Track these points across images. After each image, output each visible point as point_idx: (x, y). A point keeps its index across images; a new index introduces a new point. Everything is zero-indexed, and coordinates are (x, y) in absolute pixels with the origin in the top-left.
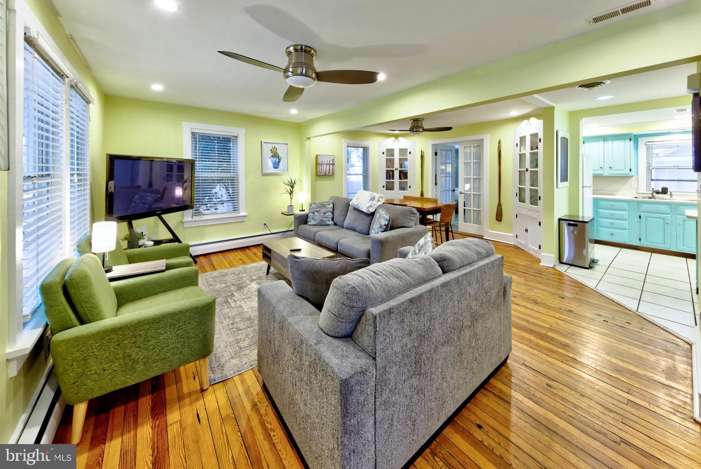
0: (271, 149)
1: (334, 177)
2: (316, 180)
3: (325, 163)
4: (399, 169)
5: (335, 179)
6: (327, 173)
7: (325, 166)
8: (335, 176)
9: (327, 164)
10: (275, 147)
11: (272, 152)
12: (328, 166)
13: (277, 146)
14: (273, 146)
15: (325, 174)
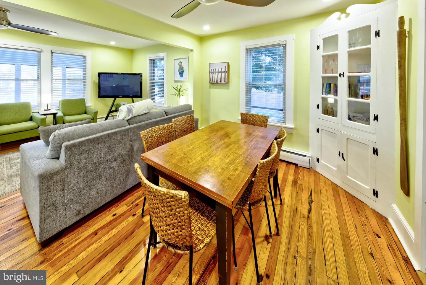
1: (229, 86)
4: (347, 74)
5: (230, 88)
6: (219, 81)
7: (217, 74)
9: (218, 72)
10: (181, 62)
12: (220, 74)
15: (217, 82)
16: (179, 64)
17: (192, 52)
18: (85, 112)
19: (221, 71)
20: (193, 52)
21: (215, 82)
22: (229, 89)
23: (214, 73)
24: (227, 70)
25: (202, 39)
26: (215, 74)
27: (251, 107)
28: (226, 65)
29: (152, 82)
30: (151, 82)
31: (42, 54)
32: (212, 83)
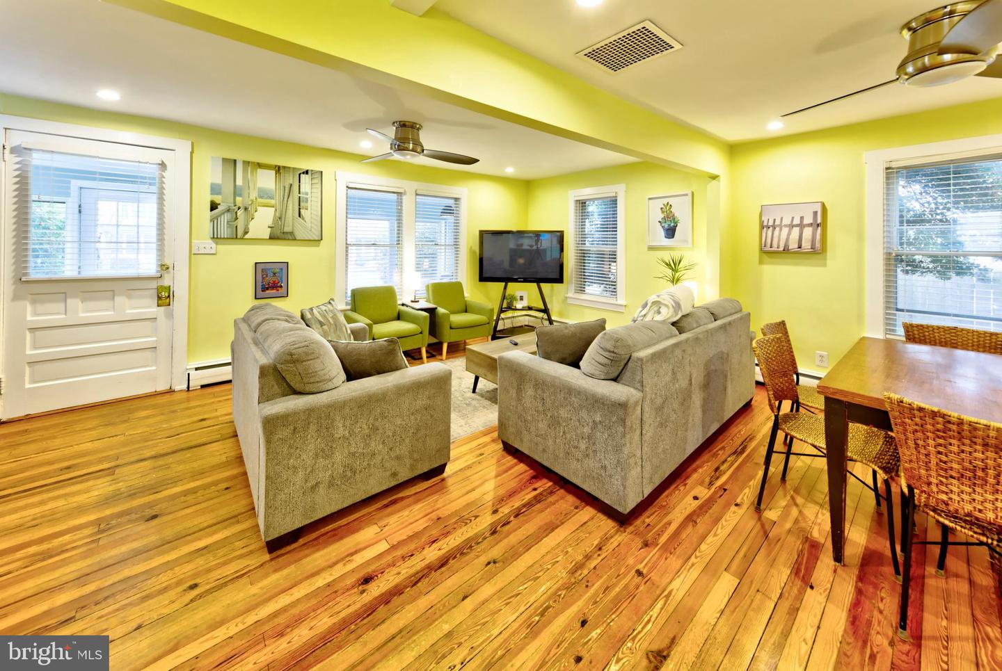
0: (663, 206)
1: (825, 259)
2: (761, 262)
3: (787, 221)
5: (829, 262)
7: (785, 231)
8: (829, 253)
11: (663, 212)
13: (671, 201)
14: (665, 201)
15: (786, 250)
16: (662, 208)
17: (714, 182)
18: (464, 308)
19: (799, 223)
20: (719, 181)
21: (781, 249)
22: (825, 265)
23: (777, 229)
24: (819, 221)
25: (734, 150)
26: (781, 230)
27: (898, 310)
28: (819, 209)
29: (581, 250)
30: (577, 250)
31: (404, 197)
32: (767, 253)
